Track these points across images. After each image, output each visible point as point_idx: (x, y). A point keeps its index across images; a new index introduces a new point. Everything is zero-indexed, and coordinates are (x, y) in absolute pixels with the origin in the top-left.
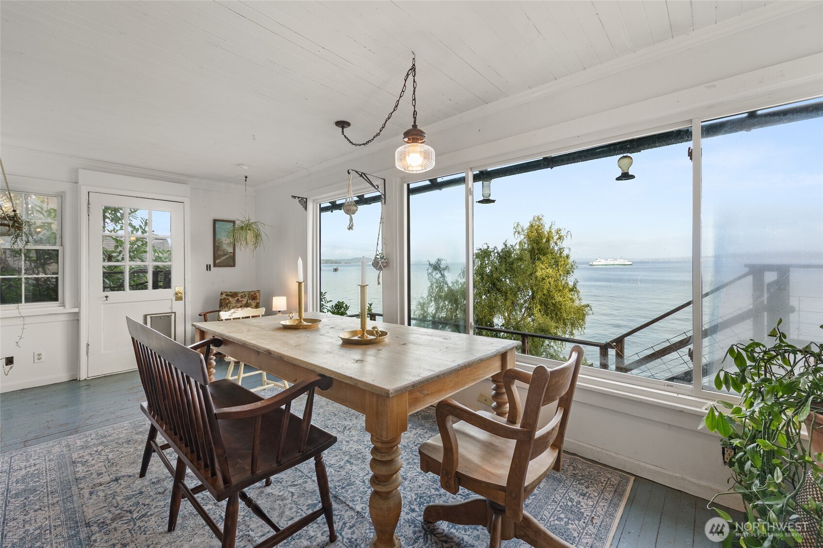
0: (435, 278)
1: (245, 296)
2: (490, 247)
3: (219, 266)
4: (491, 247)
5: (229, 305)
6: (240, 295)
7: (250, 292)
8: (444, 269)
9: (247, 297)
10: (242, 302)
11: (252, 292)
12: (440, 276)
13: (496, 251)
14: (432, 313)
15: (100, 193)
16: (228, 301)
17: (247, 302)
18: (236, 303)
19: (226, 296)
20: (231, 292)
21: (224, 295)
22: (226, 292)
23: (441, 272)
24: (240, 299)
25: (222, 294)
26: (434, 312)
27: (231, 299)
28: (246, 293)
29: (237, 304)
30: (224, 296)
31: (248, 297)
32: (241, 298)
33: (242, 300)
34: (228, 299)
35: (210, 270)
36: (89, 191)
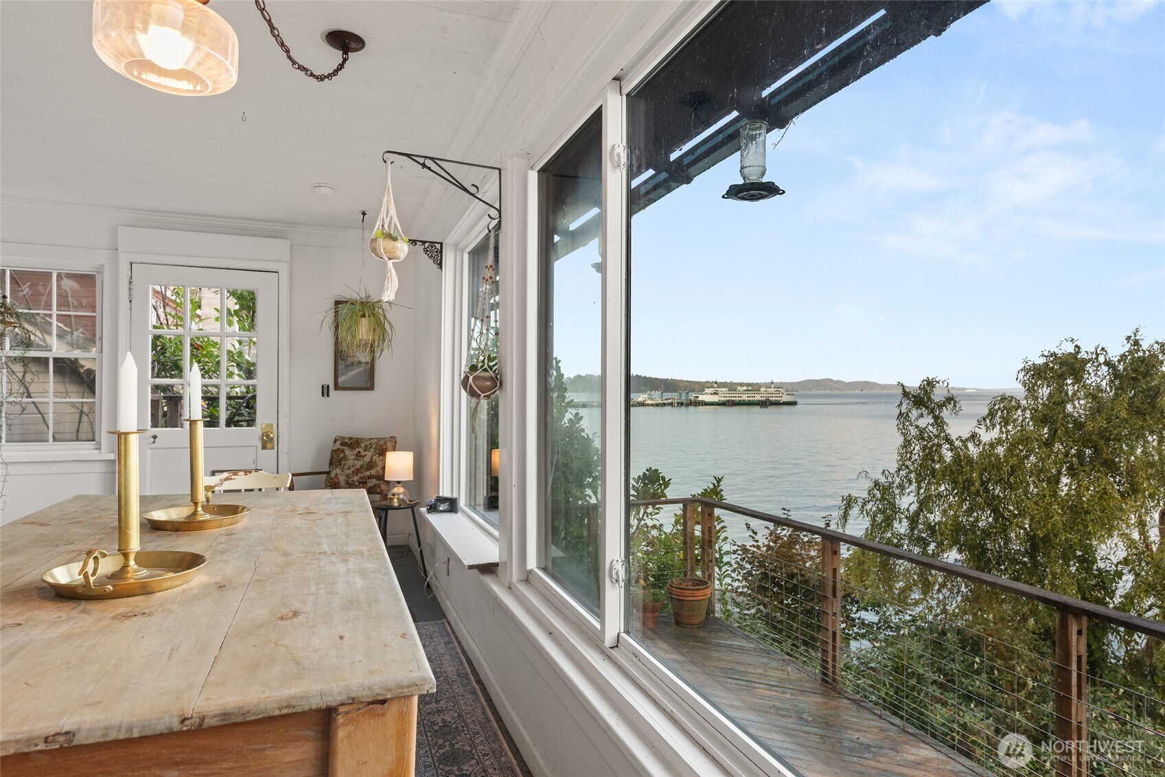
0: (917, 427)
1: (371, 448)
2: (1083, 350)
3: (344, 389)
4: (1087, 348)
5: (343, 462)
6: (363, 445)
7: (379, 439)
8: (941, 406)
9: (372, 450)
10: (365, 459)
11: (383, 439)
12: (932, 421)
13: (1102, 359)
14: (908, 510)
15: (146, 263)
16: (342, 455)
17: (372, 459)
18: (354, 459)
19: (341, 445)
20: (350, 439)
21: (338, 443)
22: (343, 438)
23: (932, 411)
24: (363, 453)
25: (335, 441)
26: (914, 507)
27: (348, 452)
28: (373, 441)
29: (356, 462)
30: (338, 445)
31: (375, 449)
32: (365, 450)
33: (365, 453)
34: (343, 451)
35: (328, 396)
36: (132, 261)
